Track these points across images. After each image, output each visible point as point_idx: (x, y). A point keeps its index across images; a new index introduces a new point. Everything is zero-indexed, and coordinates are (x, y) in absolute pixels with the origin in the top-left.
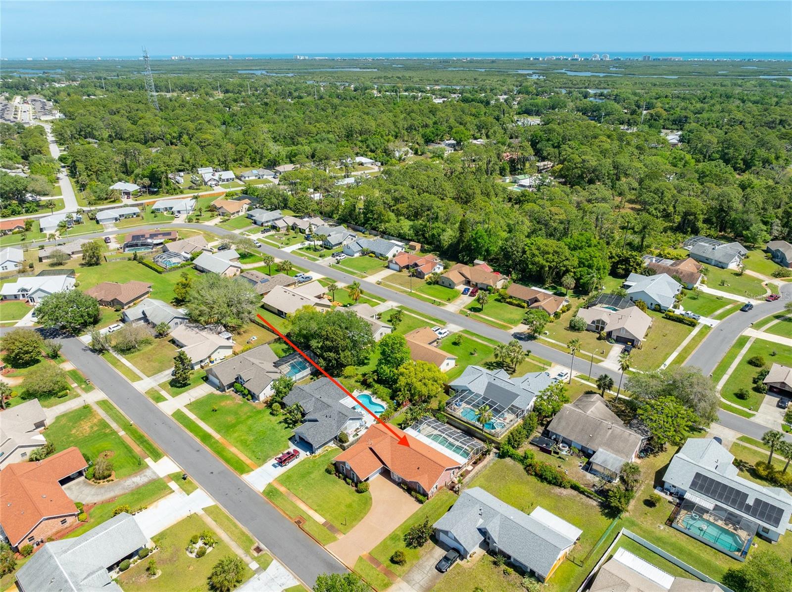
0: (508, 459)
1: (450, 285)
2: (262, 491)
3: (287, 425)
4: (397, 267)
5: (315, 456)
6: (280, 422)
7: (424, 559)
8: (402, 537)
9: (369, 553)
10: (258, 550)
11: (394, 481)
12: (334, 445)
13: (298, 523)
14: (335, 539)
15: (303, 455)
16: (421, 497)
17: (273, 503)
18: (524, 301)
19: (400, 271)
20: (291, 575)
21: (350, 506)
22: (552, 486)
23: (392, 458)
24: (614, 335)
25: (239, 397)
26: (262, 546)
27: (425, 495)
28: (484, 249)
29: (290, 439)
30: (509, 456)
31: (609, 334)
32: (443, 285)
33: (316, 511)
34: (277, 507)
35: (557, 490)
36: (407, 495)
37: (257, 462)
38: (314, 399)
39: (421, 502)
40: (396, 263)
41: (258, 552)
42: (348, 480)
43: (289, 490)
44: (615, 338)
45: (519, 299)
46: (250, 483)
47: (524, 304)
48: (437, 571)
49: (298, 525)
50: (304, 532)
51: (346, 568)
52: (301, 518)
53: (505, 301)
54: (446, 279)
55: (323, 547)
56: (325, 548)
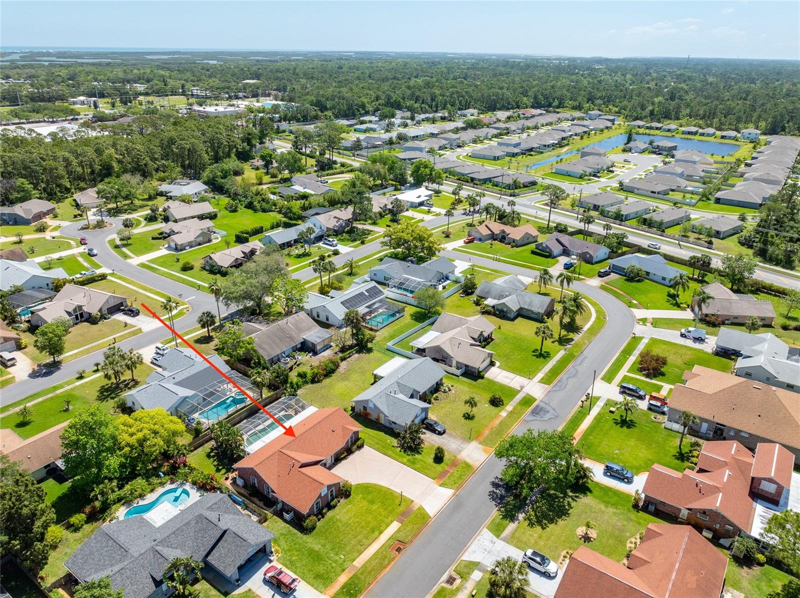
9: (434, 479)
10: (451, 580)
13: (399, 550)
20: (478, 538)
22: (337, 372)
33: (381, 533)
35: (341, 370)
41: (454, 579)
43: (344, 570)
44: (106, 312)
48: (445, 435)
49: (405, 549)
50: (413, 540)
51: (455, 496)
52: (393, 548)
55: (432, 518)
56: (434, 516)
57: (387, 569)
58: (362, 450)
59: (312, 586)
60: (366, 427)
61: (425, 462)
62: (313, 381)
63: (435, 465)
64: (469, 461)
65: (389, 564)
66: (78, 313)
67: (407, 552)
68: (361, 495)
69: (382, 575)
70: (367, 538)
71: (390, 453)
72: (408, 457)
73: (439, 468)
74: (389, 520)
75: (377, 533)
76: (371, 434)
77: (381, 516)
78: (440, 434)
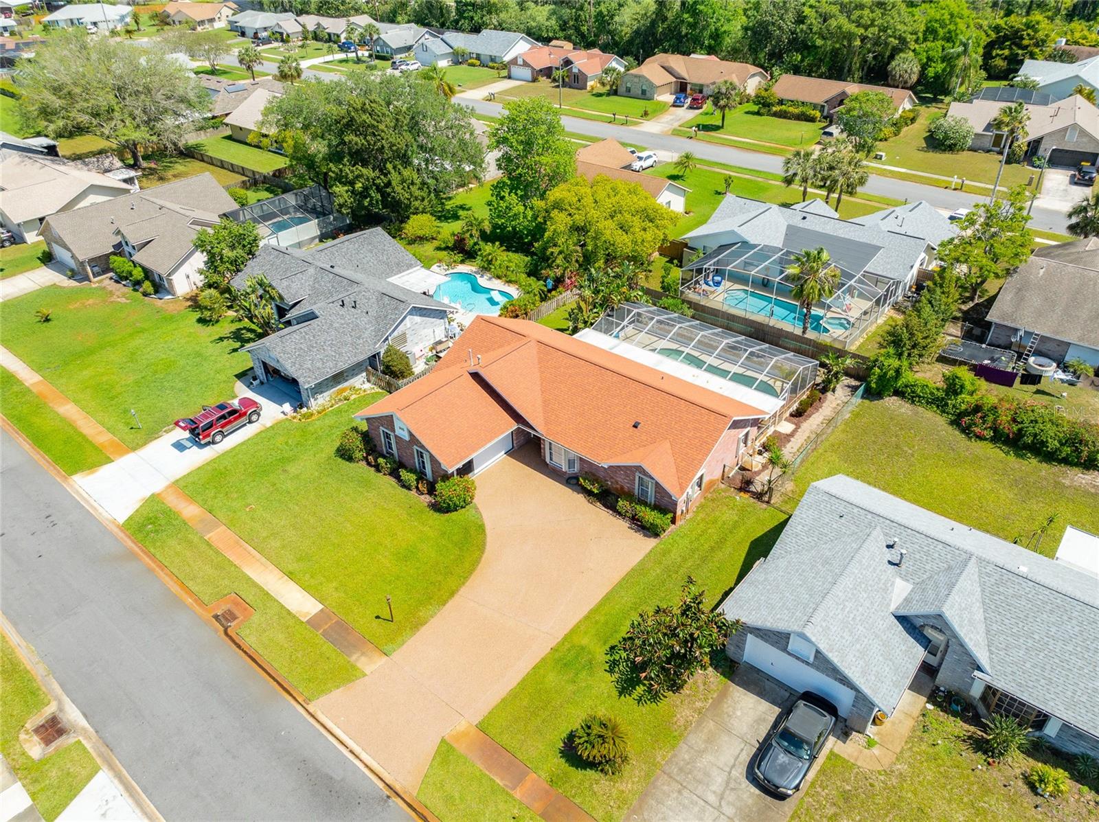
0: (891, 402)
1: (644, 92)
2: (121, 520)
4: (527, 73)
5: (307, 415)
6: (221, 339)
7: (696, 739)
8: (601, 657)
9: (481, 727)
10: (53, 730)
11: (553, 473)
12: (367, 386)
13: (225, 619)
14: (348, 675)
15: (272, 412)
16: (650, 516)
17: (152, 557)
18: (815, 107)
19: (534, 80)
21: (407, 556)
23: (546, 403)
24: (1046, 150)
25: (122, 292)
26: (73, 715)
27: (665, 506)
28: (706, 34)
29: (240, 376)
30: (898, 393)
31: (1035, 145)
32: (628, 93)
33: (290, 575)
34: (162, 567)
35: (1084, 478)
36: (600, 513)
37: (129, 437)
38: (311, 271)
39: (651, 531)
40: (525, 64)
41: (47, 741)
42: (404, 474)
43: (210, 511)
44: (1049, 155)
45: (803, 103)
46: (89, 499)
47: (813, 112)
48: (757, 792)
49: (222, 629)
50: (243, 650)
51: (387, 792)
52: (237, 604)
53: (769, 111)
54: (636, 80)
55: (305, 705)
56: (311, 711)
57: (175, 588)
59: (199, 468)
62: (957, 419)
65: (191, 592)
67: (208, 632)
69: (167, 579)
72: (600, 649)
75: (293, 566)
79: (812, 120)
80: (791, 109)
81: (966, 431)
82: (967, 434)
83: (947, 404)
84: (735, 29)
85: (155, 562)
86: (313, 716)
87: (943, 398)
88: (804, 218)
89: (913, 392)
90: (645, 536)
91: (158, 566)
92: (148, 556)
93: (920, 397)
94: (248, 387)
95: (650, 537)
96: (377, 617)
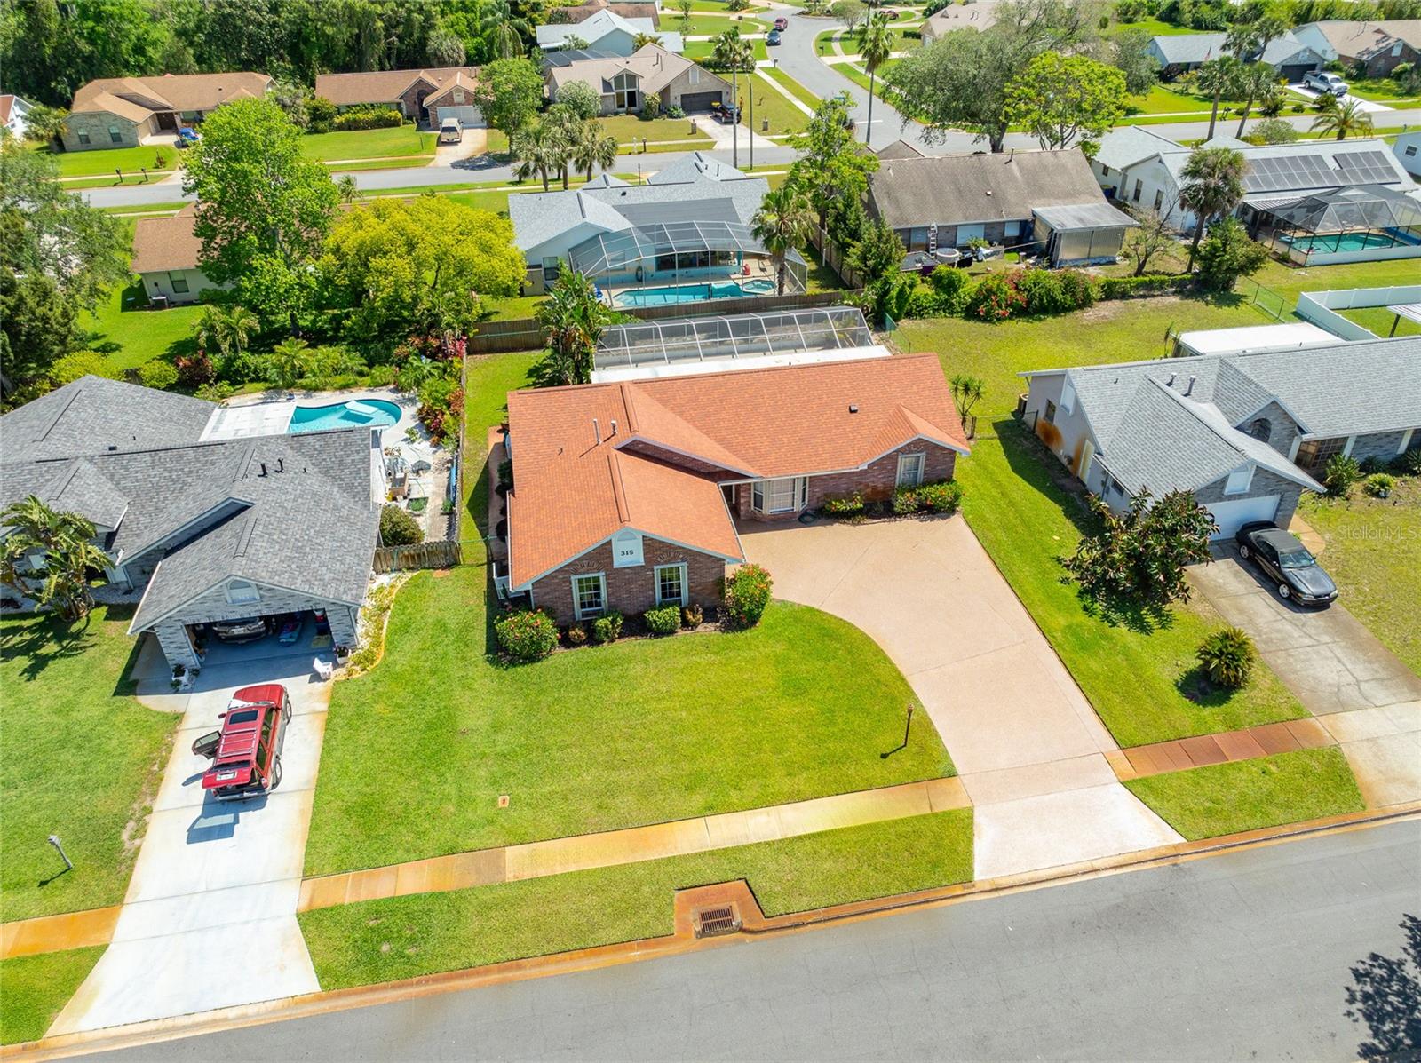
0: (904, 322)
1: (117, 138)
2: (315, 987)
3: (23, 662)
5: (368, 658)
9: (1126, 745)
11: (777, 524)
12: (384, 580)
13: (716, 922)
16: (934, 493)
18: (389, 104)
21: (797, 685)
22: (1070, 315)
24: (676, 99)
27: (938, 478)
30: (909, 315)
31: (665, 92)
35: (1089, 315)
37: (67, 895)
38: (85, 466)
39: (944, 510)
43: (452, 851)
44: (679, 103)
45: (372, 105)
46: (169, 1023)
47: (393, 114)
48: (1314, 614)
49: (739, 935)
50: (808, 923)
51: (1166, 863)
52: (702, 899)
53: (331, 125)
54: (94, 121)
55: (973, 890)
56: (988, 888)
57: (587, 964)
58: (938, 524)
59: (314, 828)
60: (1017, 470)
61: (1136, 668)
62: (971, 313)
63: (1175, 697)
64: (1362, 762)
65: (618, 945)
66: (626, 90)
67: (731, 952)
68: (780, 648)
69: (551, 969)
70: (646, 792)
71: (1026, 572)
72: (1082, 617)
73: (1188, 714)
74: (786, 785)
75: (698, 800)
76: (1016, 496)
77: (777, 751)
78: (1294, 600)
79: (393, 123)
80: (361, 116)
81: (986, 319)
82: (989, 321)
83: (952, 304)
84: (163, 34)
85: (487, 972)
86: (997, 889)
87: (946, 300)
88: (624, 194)
89: (918, 306)
90: (944, 518)
91: (500, 971)
92: (461, 976)
93: (926, 308)
94: (177, 692)
95: (948, 517)
96: (884, 756)
